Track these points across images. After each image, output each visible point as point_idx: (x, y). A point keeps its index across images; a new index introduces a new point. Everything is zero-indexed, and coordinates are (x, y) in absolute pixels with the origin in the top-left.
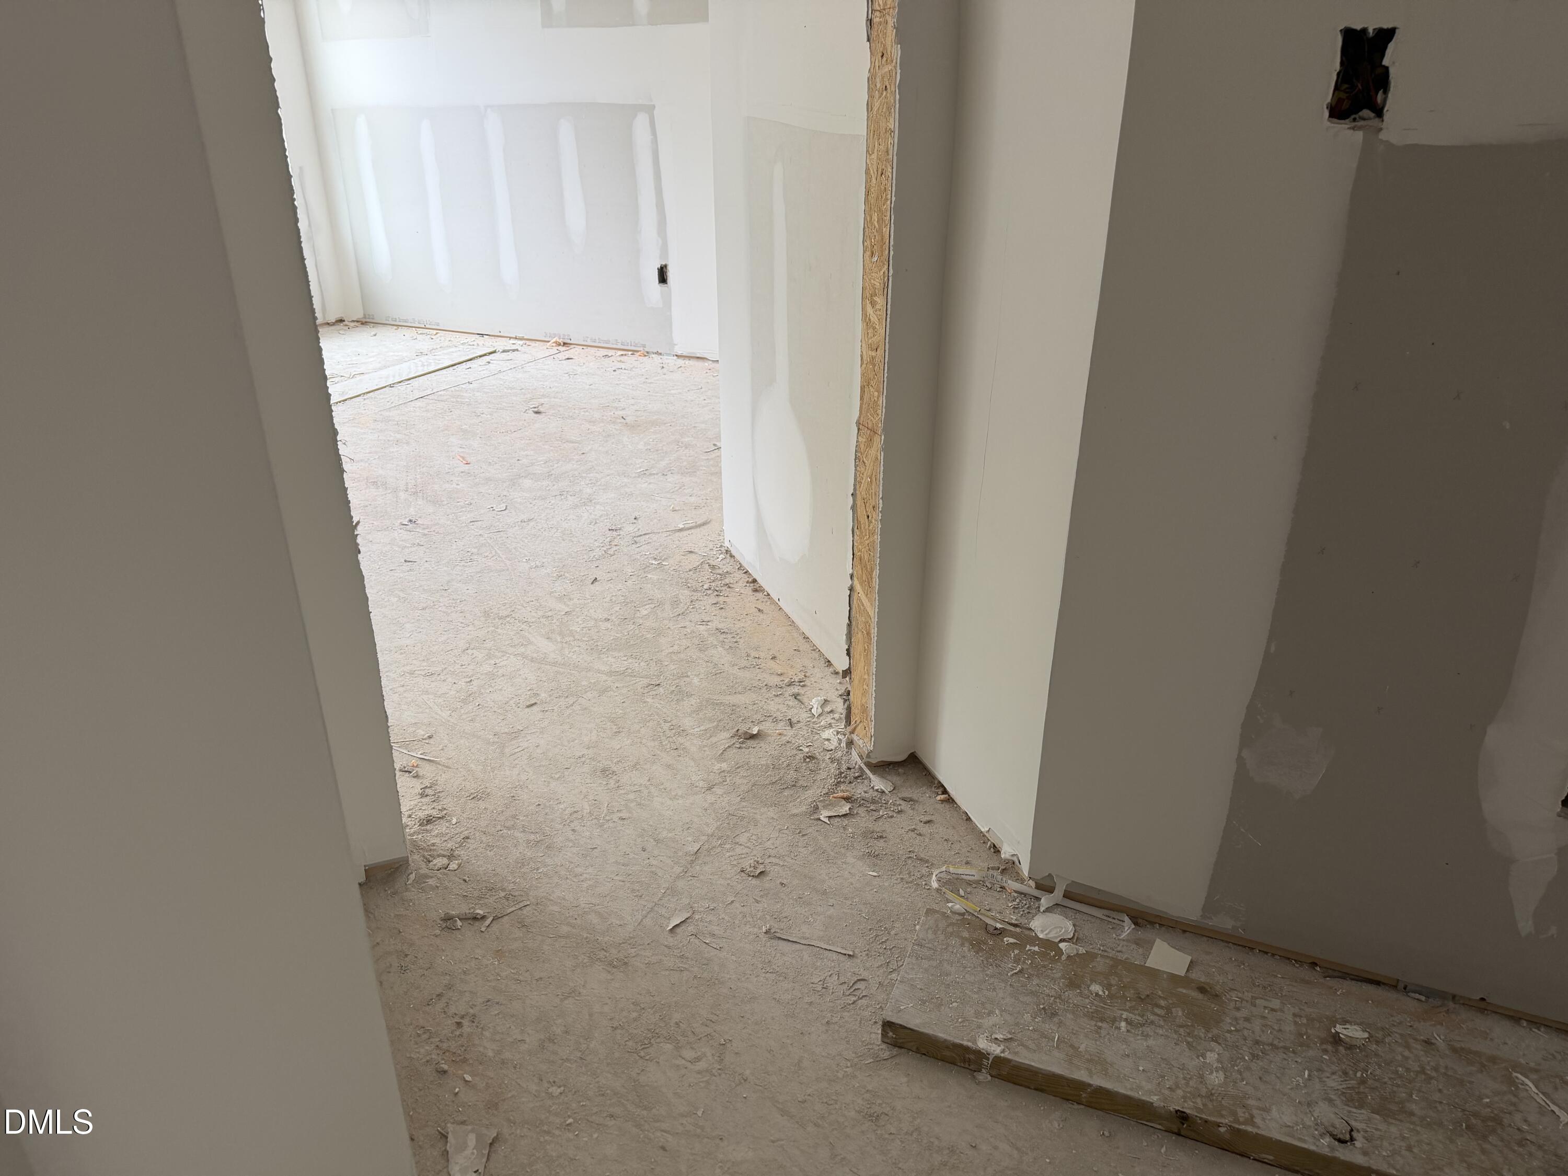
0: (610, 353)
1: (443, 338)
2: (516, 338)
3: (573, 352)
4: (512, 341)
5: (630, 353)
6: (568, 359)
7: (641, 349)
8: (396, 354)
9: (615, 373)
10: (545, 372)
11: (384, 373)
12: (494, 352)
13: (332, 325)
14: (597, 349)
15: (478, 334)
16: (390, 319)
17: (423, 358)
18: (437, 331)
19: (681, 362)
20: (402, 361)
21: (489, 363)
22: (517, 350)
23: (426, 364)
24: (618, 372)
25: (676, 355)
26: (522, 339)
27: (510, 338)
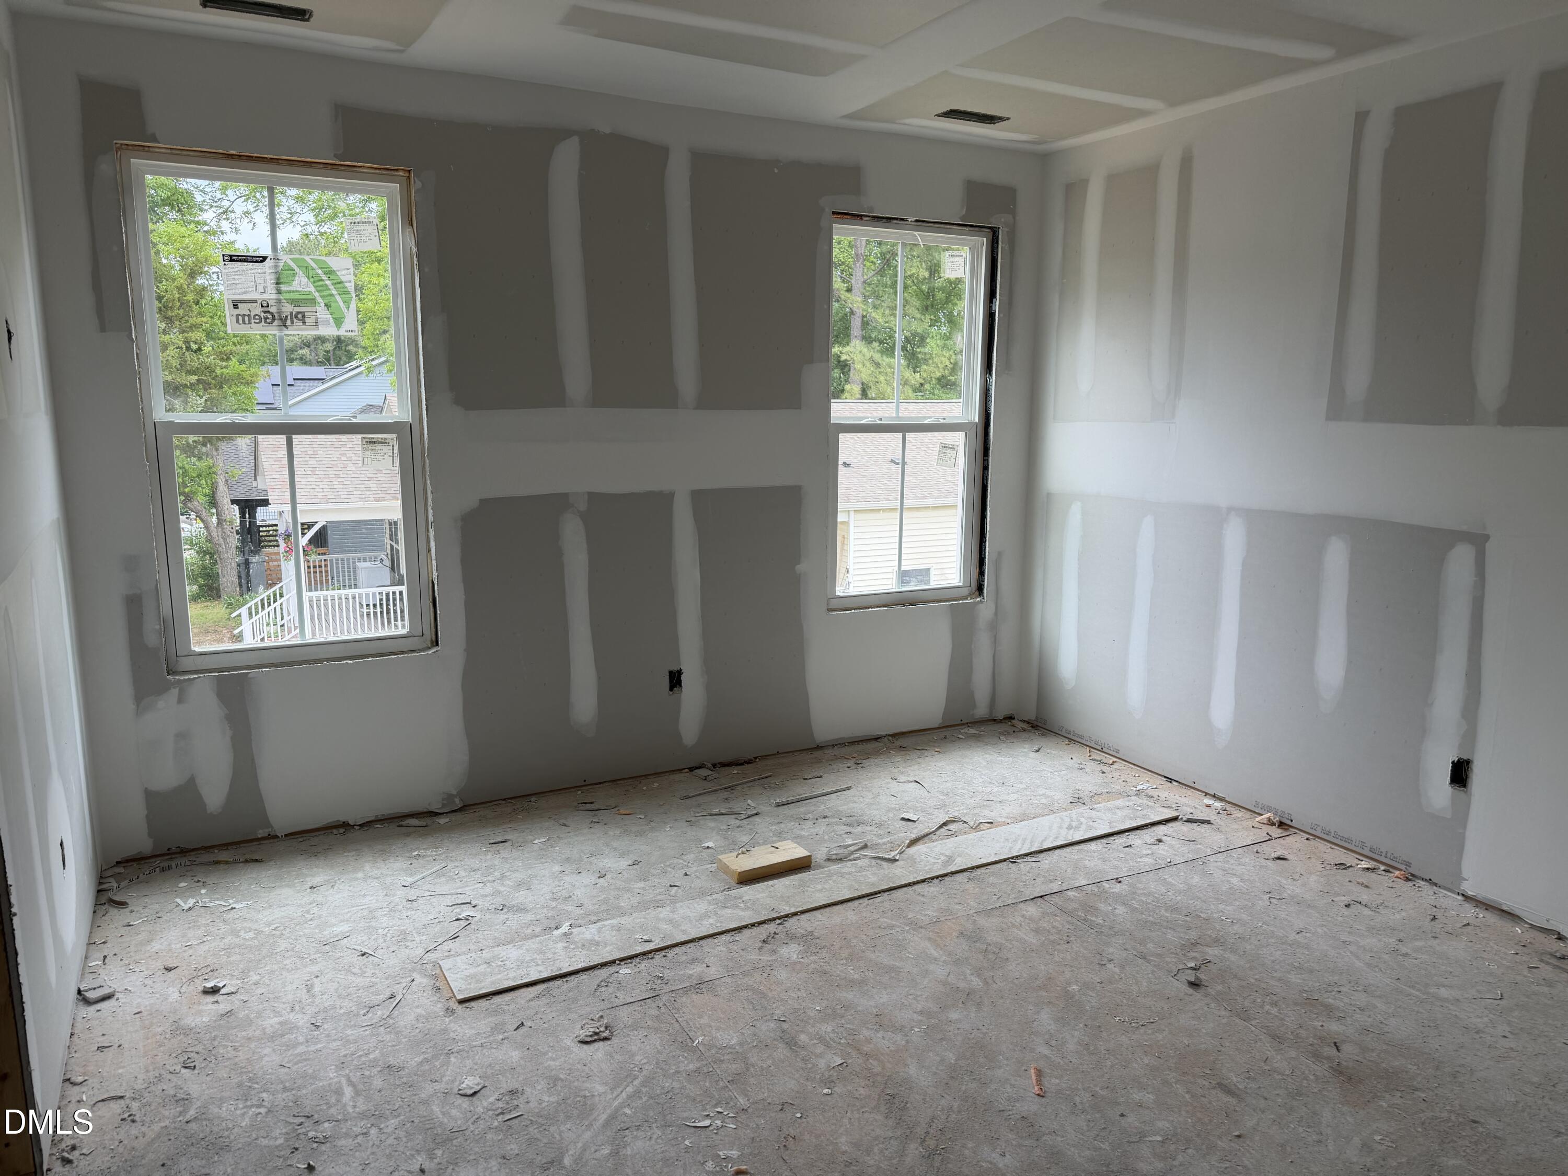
0: (1349, 859)
1: (1116, 774)
2: (1214, 796)
3: (1293, 844)
4: (1208, 801)
5: (1383, 868)
6: (1279, 858)
7: (1403, 867)
8: (1048, 793)
9: (1346, 912)
10: (1235, 880)
11: (1016, 829)
12: (1175, 819)
13: (998, 722)
14: (1330, 845)
15: (1165, 777)
16: (1064, 730)
17: (1076, 812)
18: (1115, 759)
19: (1470, 912)
20: (1050, 810)
21: (1160, 841)
22: (1208, 822)
23: (1074, 824)
24: (1355, 909)
25: (1463, 895)
26: (1221, 799)
27: (1206, 794)
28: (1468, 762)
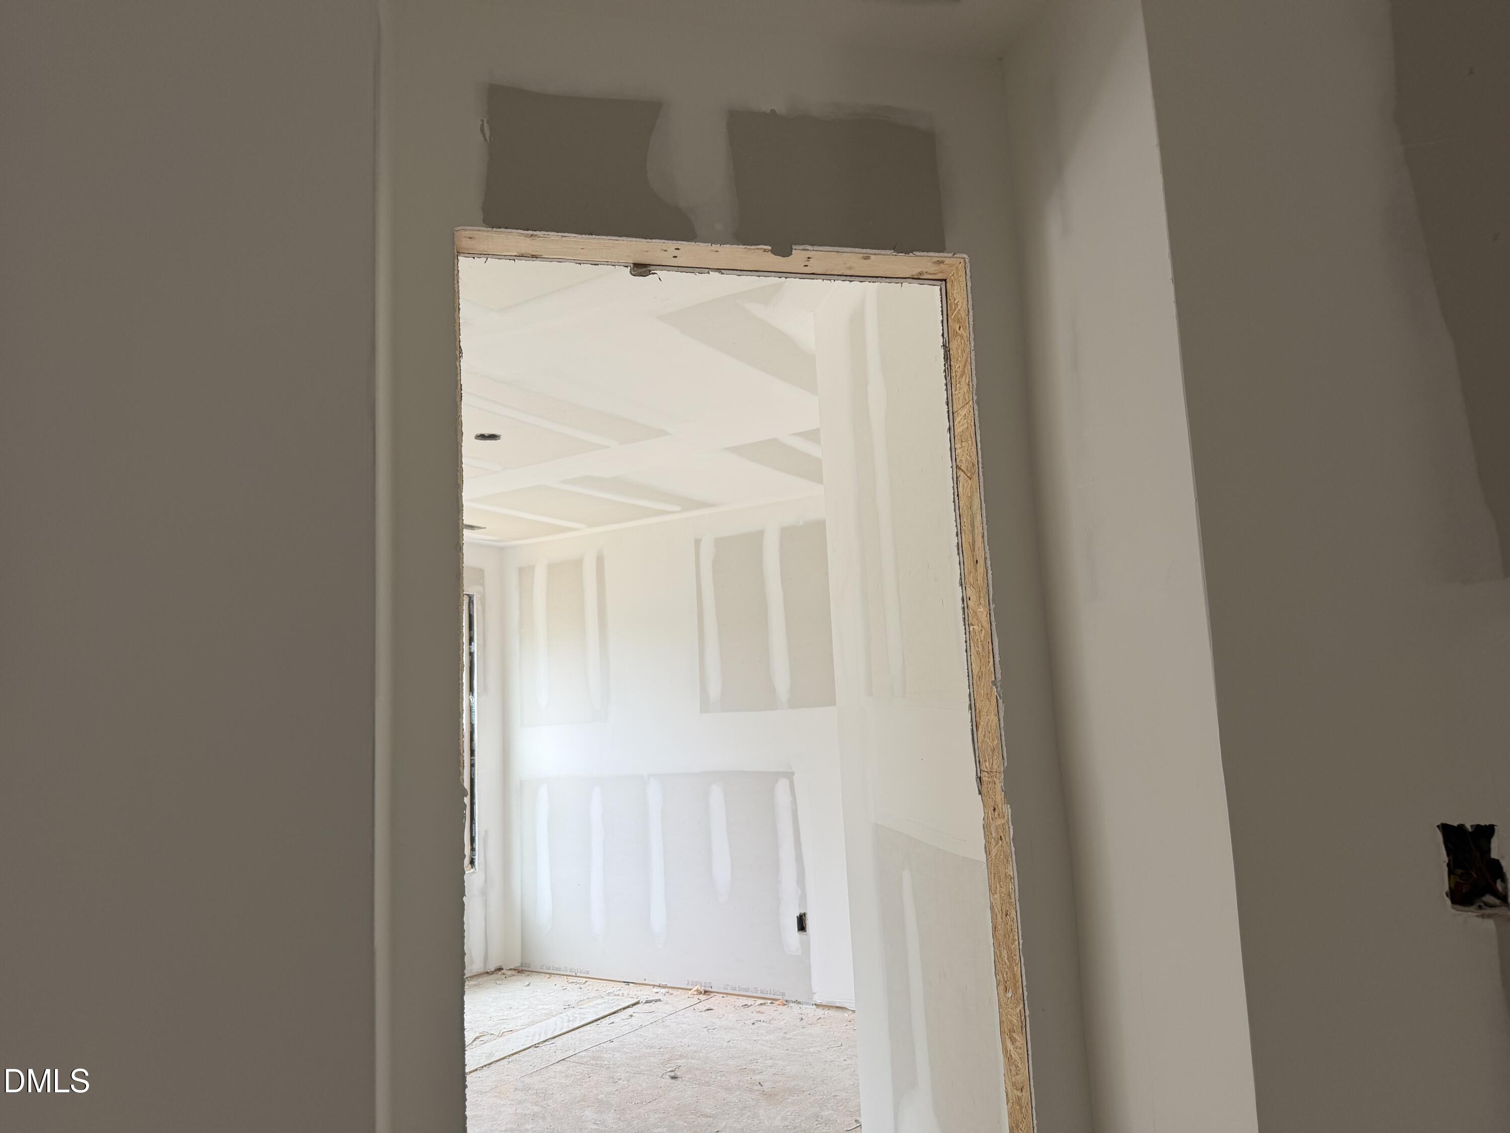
0: (750, 1001)
1: (590, 988)
2: (659, 986)
3: (714, 1001)
4: (656, 990)
5: (769, 1002)
6: (708, 1010)
7: (780, 997)
8: (545, 1007)
9: (753, 1027)
10: (684, 1026)
11: (531, 1030)
12: (638, 1003)
13: (491, 974)
14: (736, 997)
15: (624, 982)
16: (545, 967)
17: (570, 1012)
18: (587, 980)
19: (820, 1012)
20: (550, 1015)
21: (631, 1016)
22: (660, 1000)
23: (571, 1019)
24: (757, 1025)
25: (815, 1004)
26: (665, 987)
27: (654, 986)
28: (805, 914)
